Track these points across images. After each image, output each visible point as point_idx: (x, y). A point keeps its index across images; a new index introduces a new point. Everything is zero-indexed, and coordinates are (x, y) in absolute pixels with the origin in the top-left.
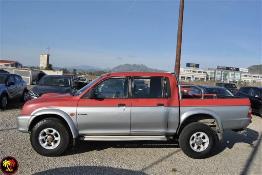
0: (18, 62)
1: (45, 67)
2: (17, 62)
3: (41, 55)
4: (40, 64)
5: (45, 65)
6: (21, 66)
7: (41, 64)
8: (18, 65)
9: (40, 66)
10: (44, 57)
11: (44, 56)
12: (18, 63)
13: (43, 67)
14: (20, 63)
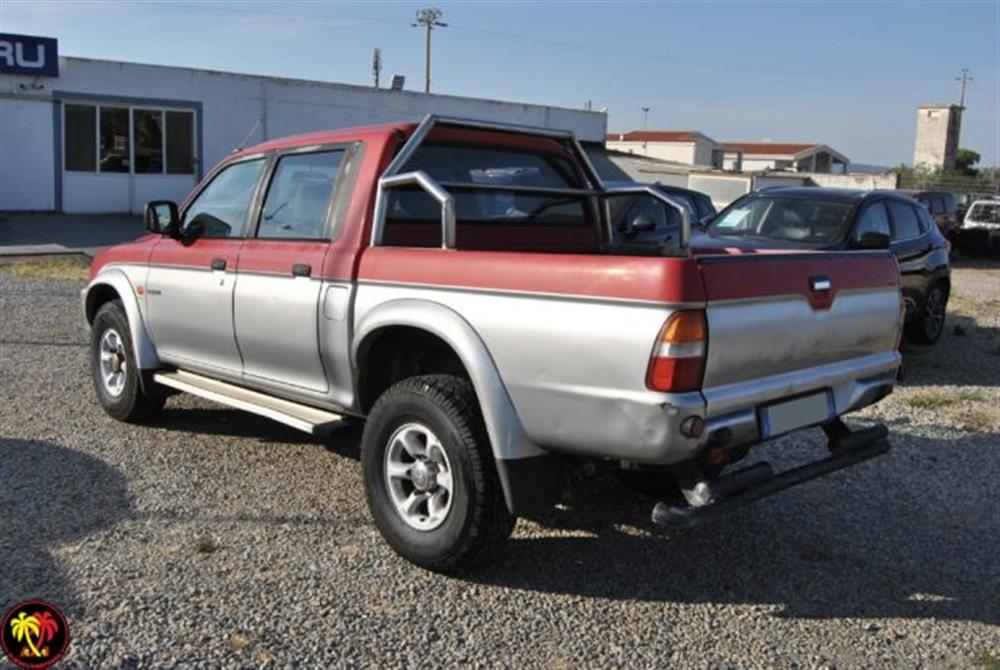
0: (829, 149)
1: (936, 166)
2: (825, 147)
3: (924, 112)
4: (916, 153)
5: (937, 157)
6: (841, 165)
7: (920, 151)
8: (831, 159)
9: (916, 159)
10: (937, 119)
11: (933, 115)
12: (828, 152)
13: (926, 166)
14: (837, 154)
